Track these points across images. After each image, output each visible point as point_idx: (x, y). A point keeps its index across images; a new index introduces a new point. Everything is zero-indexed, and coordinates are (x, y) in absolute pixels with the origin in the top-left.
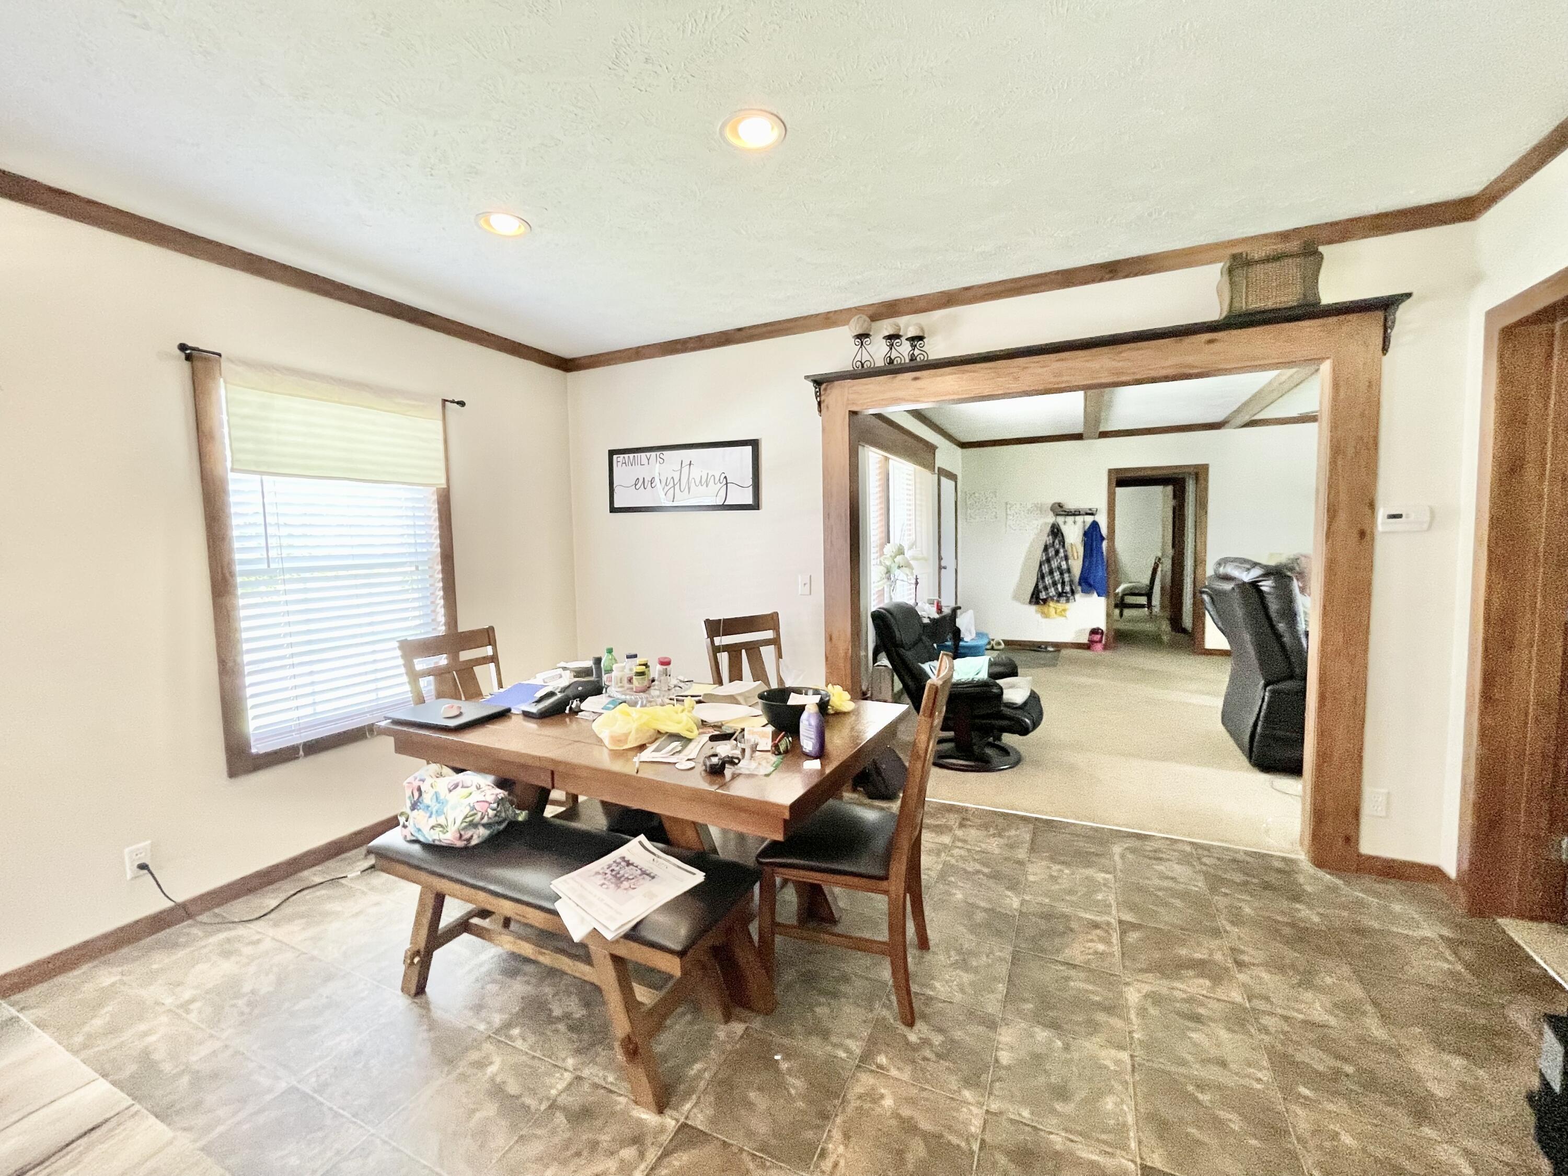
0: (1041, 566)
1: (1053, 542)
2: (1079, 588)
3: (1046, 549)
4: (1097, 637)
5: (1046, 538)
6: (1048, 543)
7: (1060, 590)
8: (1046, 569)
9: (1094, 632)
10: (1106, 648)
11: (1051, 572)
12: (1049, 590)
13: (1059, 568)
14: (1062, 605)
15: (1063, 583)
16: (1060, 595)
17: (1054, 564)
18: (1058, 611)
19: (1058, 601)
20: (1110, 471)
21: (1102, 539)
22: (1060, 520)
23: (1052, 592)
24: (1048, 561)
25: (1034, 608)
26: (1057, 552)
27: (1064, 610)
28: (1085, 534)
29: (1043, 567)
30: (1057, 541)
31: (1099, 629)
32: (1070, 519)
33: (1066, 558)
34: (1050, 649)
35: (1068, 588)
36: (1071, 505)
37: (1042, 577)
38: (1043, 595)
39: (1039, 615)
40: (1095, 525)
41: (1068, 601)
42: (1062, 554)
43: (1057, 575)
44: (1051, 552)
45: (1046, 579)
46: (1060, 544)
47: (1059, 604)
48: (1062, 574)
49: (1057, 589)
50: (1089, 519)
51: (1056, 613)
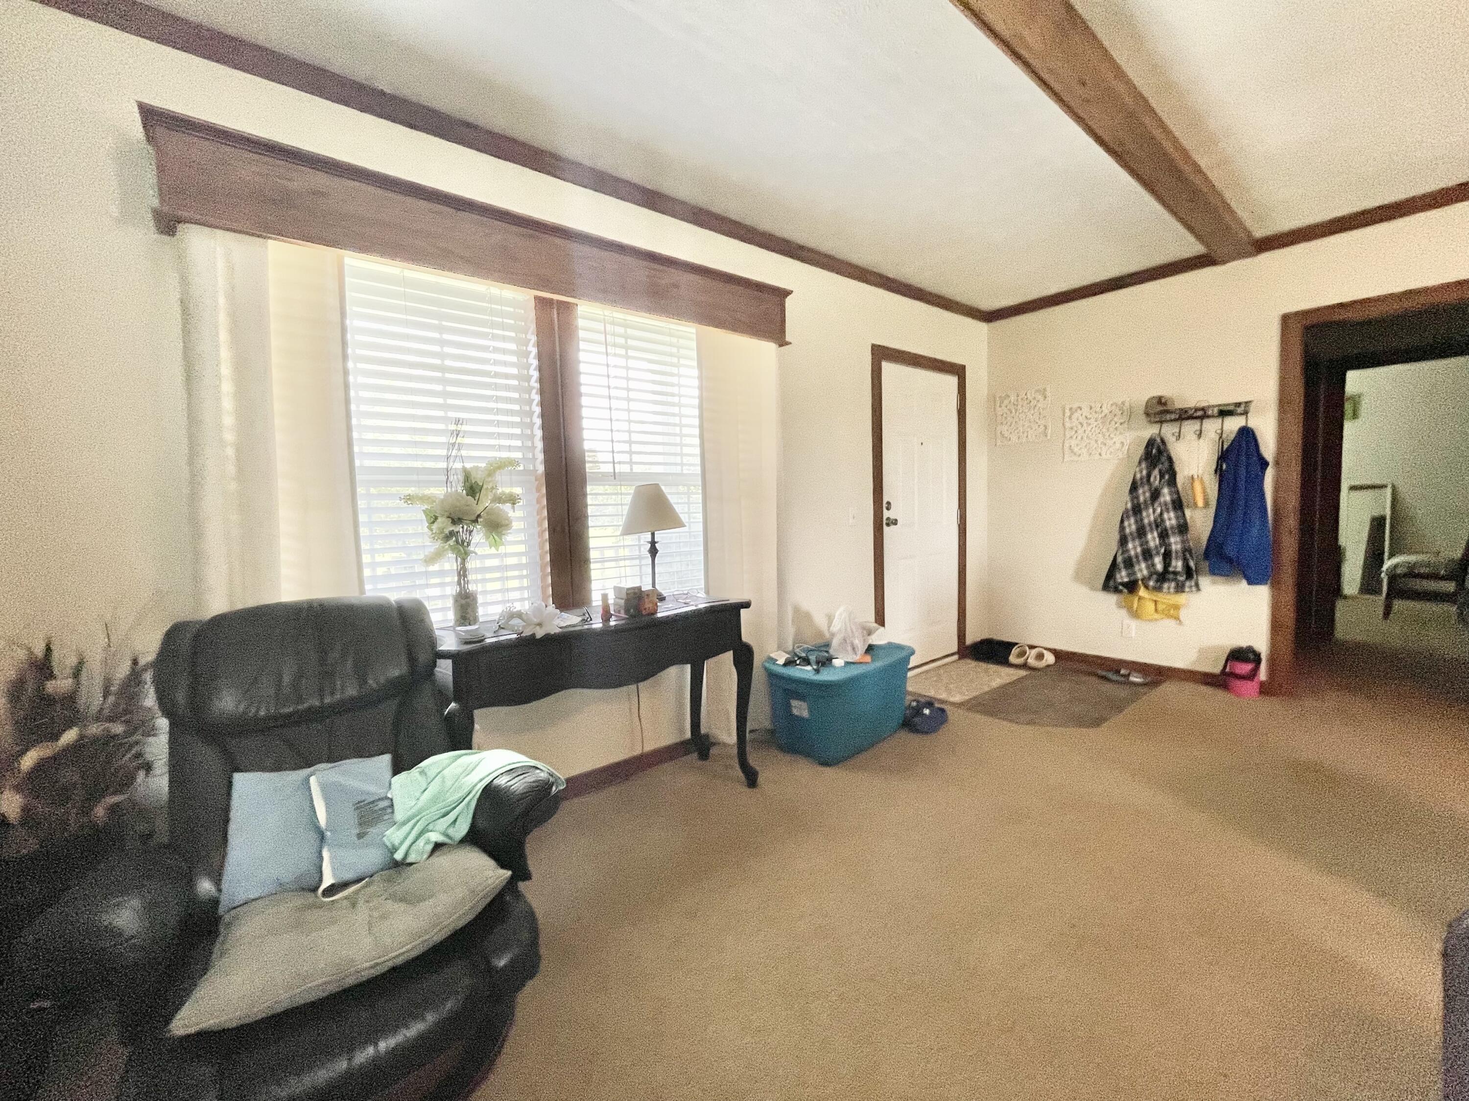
0: (1122, 521)
1: (1149, 476)
2: (1205, 565)
3: (1134, 488)
4: (1245, 668)
5: (1135, 470)
6: (1138, 476)
7: (1159, 567)
8: (1131, 526)
9: (1239, 655)
10: (1265, 690)
11: (1141, 532)
12: (1137, 568)
13: (1159, 523)
14: (1168, 596)
15: (1167, 556)
16: (1163, 577)
17: (1149, 516)
18: (1160, 607)
19: (1158, 589)
20: (1286, 319)
21: (1264, 464)
22: (1168, 431)
23: (1142, 570)
24: (1137, 510)
25: (1112, 599)
26: (1155, 495)
27: (1177, 607)
28: (1223, 457)
29: (1126, 523)
30: (1156, 472)
31: (1250, 650)
32: (1190, 427)
33: (1178, 505)
34: (1135, 679)
35: (1178, 565)
36: (1191, 399)
37: (1123, 541)
38: (1123, 576)
39: (1123, 612)
40: (1247, 435)
41: (1180, 589)
42: (1166, 495)
43: (1153, 539)
44: (1143, 494)
45: (1130, 545)
46: (1162, 476)
47: (1160, 595)
48: (1164, 535)
49: (1153, 565)
50: (1233, 425)
51: (1156, 610)
